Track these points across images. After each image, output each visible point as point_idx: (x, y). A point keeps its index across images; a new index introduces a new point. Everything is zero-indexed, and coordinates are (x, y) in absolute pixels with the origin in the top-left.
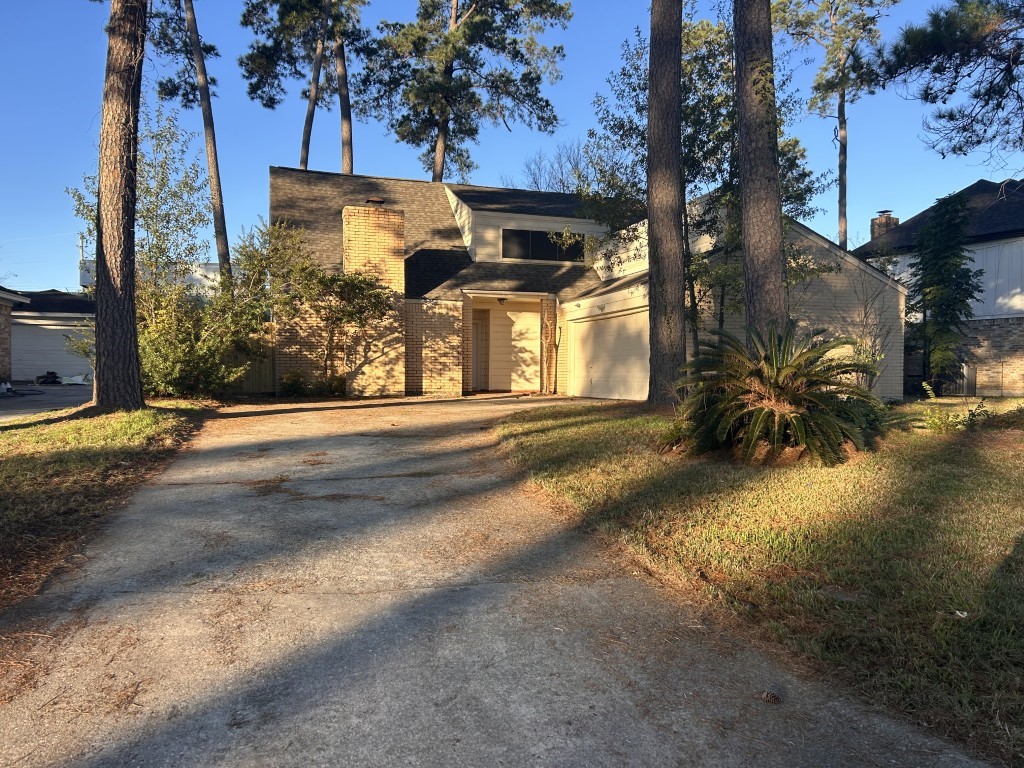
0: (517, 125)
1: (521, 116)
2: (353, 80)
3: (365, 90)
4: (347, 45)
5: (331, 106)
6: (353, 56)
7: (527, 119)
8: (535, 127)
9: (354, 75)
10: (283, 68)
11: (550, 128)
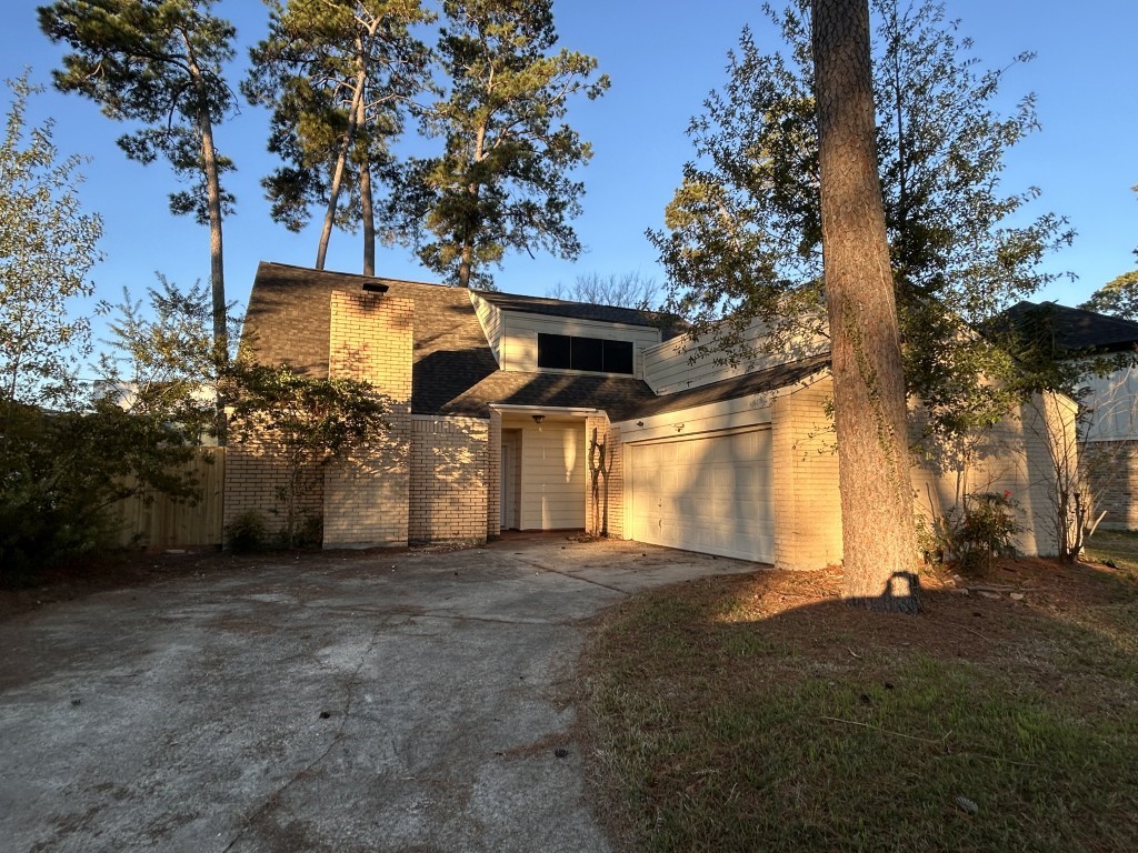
0: (541, 253)
1: (544, 244)
2: (379, 206)
3: (391, 218)
4: (373, 171)
5: (356, 230)
6: (378, 181)
7: (551, 247)
8: (559, 255)
9: (379, 202)
10: (310, 194)
11: (573, 255)
